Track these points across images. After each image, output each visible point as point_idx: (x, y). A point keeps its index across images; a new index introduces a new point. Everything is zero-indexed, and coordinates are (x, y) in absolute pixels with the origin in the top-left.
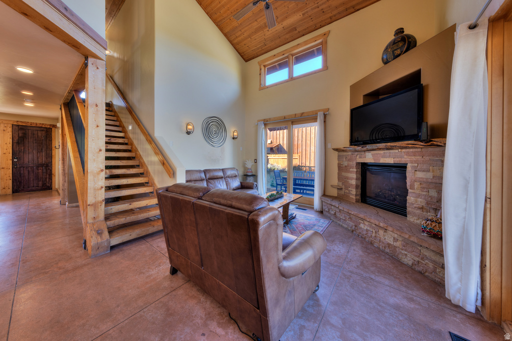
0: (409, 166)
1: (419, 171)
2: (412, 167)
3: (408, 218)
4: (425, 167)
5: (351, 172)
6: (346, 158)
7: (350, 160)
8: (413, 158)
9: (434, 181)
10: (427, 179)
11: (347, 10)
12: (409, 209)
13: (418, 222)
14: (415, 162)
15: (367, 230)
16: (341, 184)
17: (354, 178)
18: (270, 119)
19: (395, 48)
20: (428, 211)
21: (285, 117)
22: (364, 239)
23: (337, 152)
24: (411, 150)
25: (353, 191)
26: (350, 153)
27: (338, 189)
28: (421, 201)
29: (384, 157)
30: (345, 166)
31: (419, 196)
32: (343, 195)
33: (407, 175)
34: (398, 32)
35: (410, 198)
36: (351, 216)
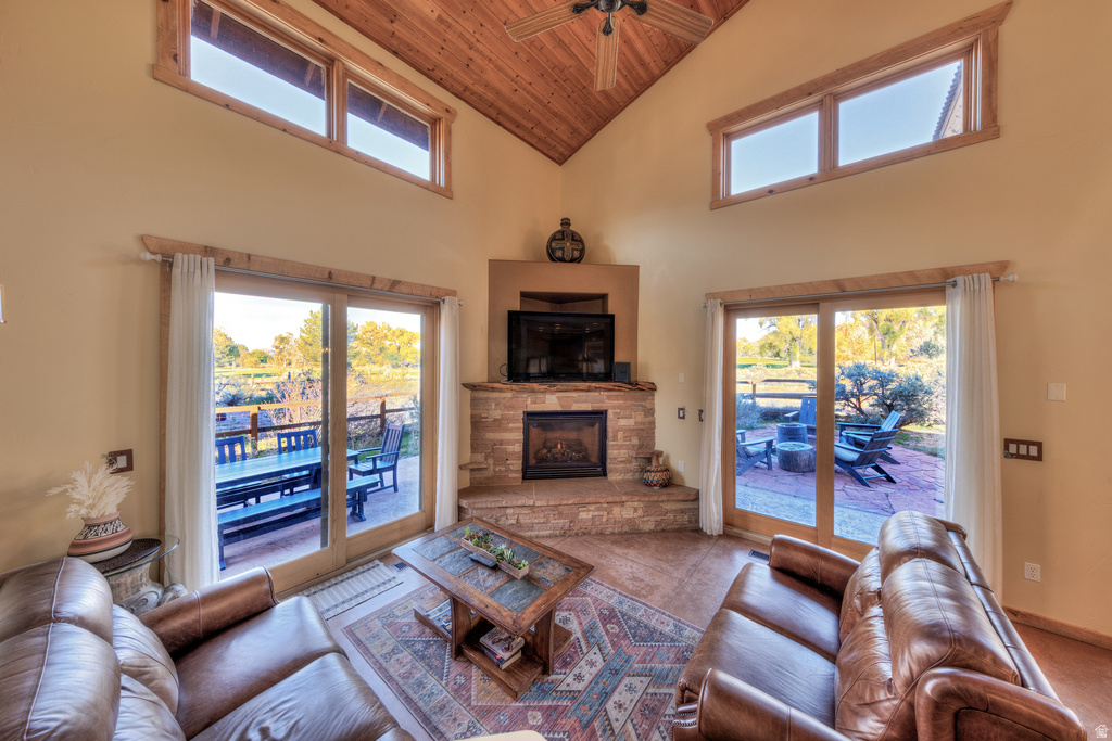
0: (610, 414)
1: (622, 418)
2: (615, 414)
3: (609, 479)
4: (627, 413)
5: (511, 430)
6: (496, 404)
7: (511, 407)
8: (616, 403)
9: (635, 428)
10: (629, 426)
11: (491, 105)
12: (609, 466)
13: (621, 478)
14: (619, 407)
15: (593, 517)
16: (480, 457)
17: (517, 441)
18: (249, 256)
19: (575, 247)
20: (630, 462)
21: (330, 273)
22: (589, 533)
23: (470, 392)
24: (614, 393)
25: (517, 465)
26: (509, 395)
27: (472, 470)
28: (624, 453)
29: (579, 402)
30: (495, 420)
31: (620, 447)
32: (488, 478)
33: (609, 424)
34: (566, 222)
35: (612, 453)
36: (561, 508)
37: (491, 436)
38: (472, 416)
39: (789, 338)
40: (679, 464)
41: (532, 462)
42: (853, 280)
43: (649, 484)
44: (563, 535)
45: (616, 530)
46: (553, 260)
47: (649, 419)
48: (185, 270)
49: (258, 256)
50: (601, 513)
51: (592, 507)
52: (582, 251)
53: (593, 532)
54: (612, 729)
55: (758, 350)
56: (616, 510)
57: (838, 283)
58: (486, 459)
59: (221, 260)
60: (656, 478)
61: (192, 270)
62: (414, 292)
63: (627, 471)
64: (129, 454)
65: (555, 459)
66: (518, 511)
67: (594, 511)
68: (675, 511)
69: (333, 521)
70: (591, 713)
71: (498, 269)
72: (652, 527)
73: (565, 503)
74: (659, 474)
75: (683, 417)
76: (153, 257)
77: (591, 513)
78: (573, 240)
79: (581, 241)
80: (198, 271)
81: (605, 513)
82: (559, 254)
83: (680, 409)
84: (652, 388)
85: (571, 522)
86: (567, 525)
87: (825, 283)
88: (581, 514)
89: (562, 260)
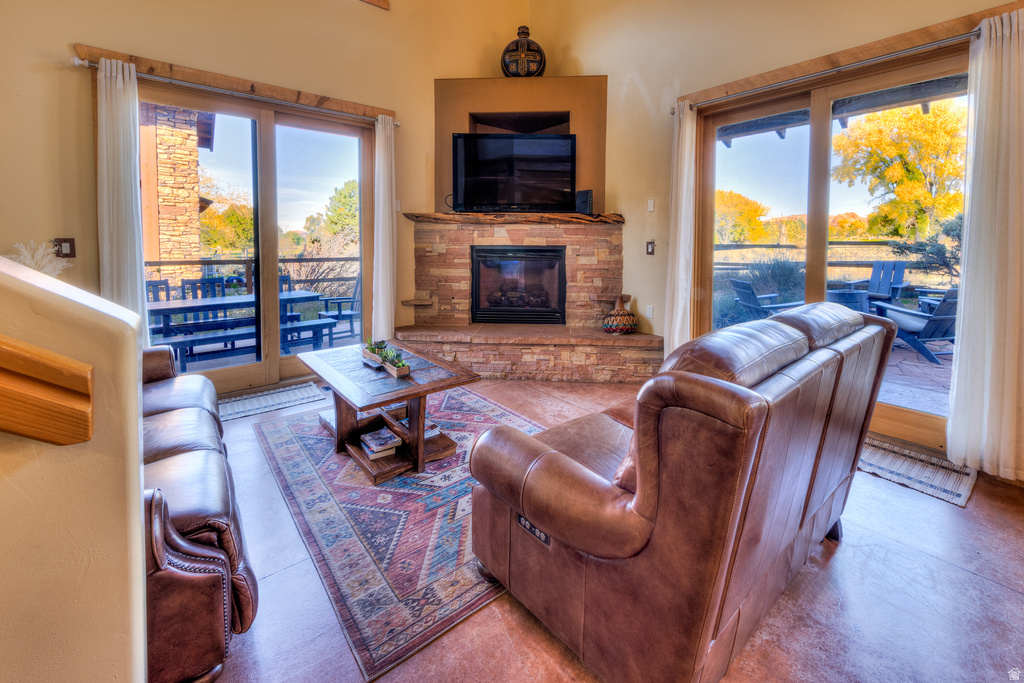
0: (569, 252)
1: (583, 255)
2: (574, 250)
3: (567, 325)
4: (589, 249)
5: (457, 266)
6: (441, 237)
7: (456, 241)
8: (575, 238)
9: (598, 267)
10: (591, 265)
12: (569, 311)
13: (581, 324)
14: (578, 243)
15: (538, 361)
16: (425, 295)
17: (464, 278)
18: (171, 66)
19: (531, 58)
20: (592, 307)
21: (252, 86)
22: (534, 379)
23: (413, 223)
24: (572, 226)
25: (464, 304)
26: (454, 227)
27: (417, 306)
28: (584, 297)
29: (531, 236)
30: (440, 254)
31: (581, 289)
32: (433, 317)
33: (567, 262)
34: (524, 31)
35: (571, 295)
36: (502, 348)
37: (435, 272)
38: (417, 250)
39: (914, 208)
40: (646, 309)
41: (484, 304)
42: (848, 52)
43: (609, 331)
44: (505, 378)
45: (565, 378)
46: (507, 76)
47: (616, 257)
48: (108, 75)
49: (179, 66)
50: (547, 357)
51: (537, 350)
52: (542, 63)
53: (539, 377)
54: (454, 516)
55: (867, 226)
56: (565, 355)
57: (831, 60)
58: (431, 297)
59: (145, 68)
60: (615, 323)
61: (114, 74)
62: (344, 110)
63: (588, 318)
64: (71, 242)
65: (511, 304)
66: (455, 348)
67: (539, 354)
68: (636, 361)
69: (265, 336)
70: (442, 502)
71: (446, 90)
72: (608, 378)
73: (505, 342)
74: (619, 318)
75: (652, 253)
76: (81, 62)
77: (536, 357)
78: (529, 49)
79: (539, 51)
80: (120, 76)
81: (552, 358)
82: (513, 68)
83: (648, 243)
84: (620, 221)
85: (513, 364)
86: (509, 367)
87: (815, 61)
88: (525, 356)
89: (516, 75)
